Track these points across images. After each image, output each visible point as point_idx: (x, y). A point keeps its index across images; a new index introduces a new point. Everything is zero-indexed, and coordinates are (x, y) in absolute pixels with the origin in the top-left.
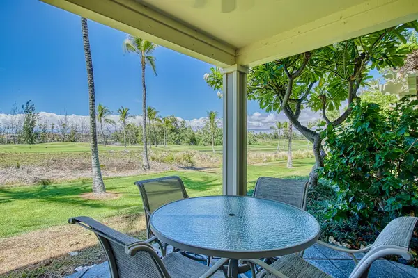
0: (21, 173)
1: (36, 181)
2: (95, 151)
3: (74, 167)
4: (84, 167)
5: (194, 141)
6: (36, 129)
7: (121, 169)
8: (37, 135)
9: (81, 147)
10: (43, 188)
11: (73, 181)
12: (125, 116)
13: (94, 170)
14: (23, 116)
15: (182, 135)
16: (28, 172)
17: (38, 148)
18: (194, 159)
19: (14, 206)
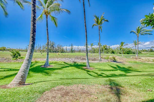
0: (71, 60)
1: (73, 62)
2: (87, 55)
3: (81, 59)
4: (84, 59)
5: (113, 52)
6: (73, 50)
7: (92, 60)
8: (73, 51)
9: (82, 54)
10: (75, 64)
11: (81, 63)
12: (92, 45)
13: (87, 60)
14: (71, 47)
15: (109, 50)
16: (72, 59)
17: (73, 54)
18: (116, 58)
19: (69, 68)
